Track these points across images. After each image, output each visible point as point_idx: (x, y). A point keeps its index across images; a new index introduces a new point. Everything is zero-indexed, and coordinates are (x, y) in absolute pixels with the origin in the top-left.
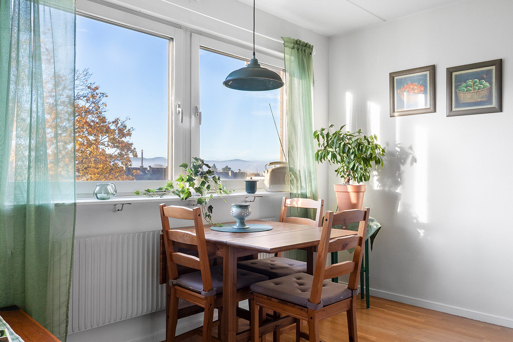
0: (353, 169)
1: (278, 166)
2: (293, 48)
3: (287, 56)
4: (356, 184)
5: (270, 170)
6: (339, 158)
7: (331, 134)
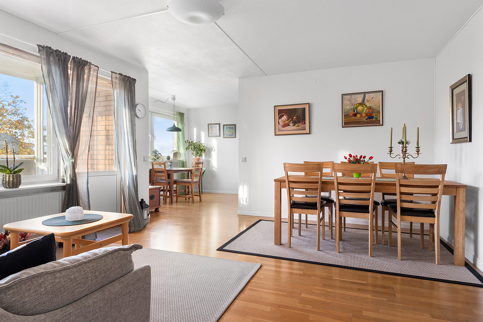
0: (197, 153)
1: (175, 152)
2: (179, 115)
3: (177, 117)
4: (198, 157)
5: (173, 153)
6: (193, 150)
7: (190, 142)
